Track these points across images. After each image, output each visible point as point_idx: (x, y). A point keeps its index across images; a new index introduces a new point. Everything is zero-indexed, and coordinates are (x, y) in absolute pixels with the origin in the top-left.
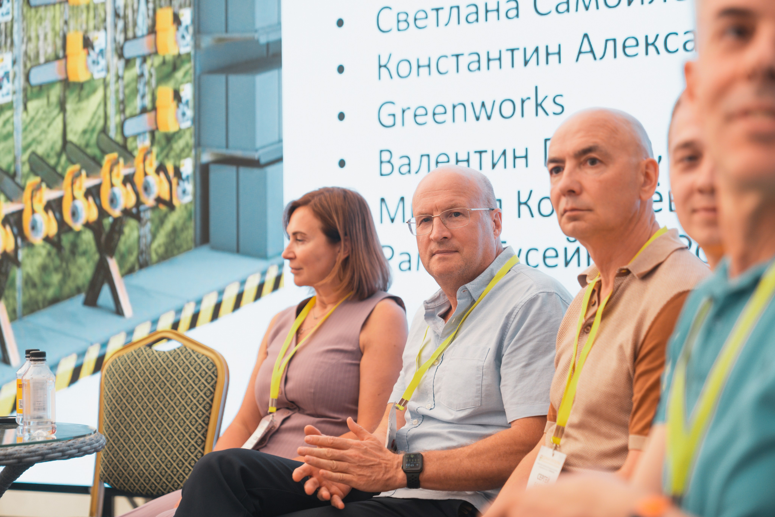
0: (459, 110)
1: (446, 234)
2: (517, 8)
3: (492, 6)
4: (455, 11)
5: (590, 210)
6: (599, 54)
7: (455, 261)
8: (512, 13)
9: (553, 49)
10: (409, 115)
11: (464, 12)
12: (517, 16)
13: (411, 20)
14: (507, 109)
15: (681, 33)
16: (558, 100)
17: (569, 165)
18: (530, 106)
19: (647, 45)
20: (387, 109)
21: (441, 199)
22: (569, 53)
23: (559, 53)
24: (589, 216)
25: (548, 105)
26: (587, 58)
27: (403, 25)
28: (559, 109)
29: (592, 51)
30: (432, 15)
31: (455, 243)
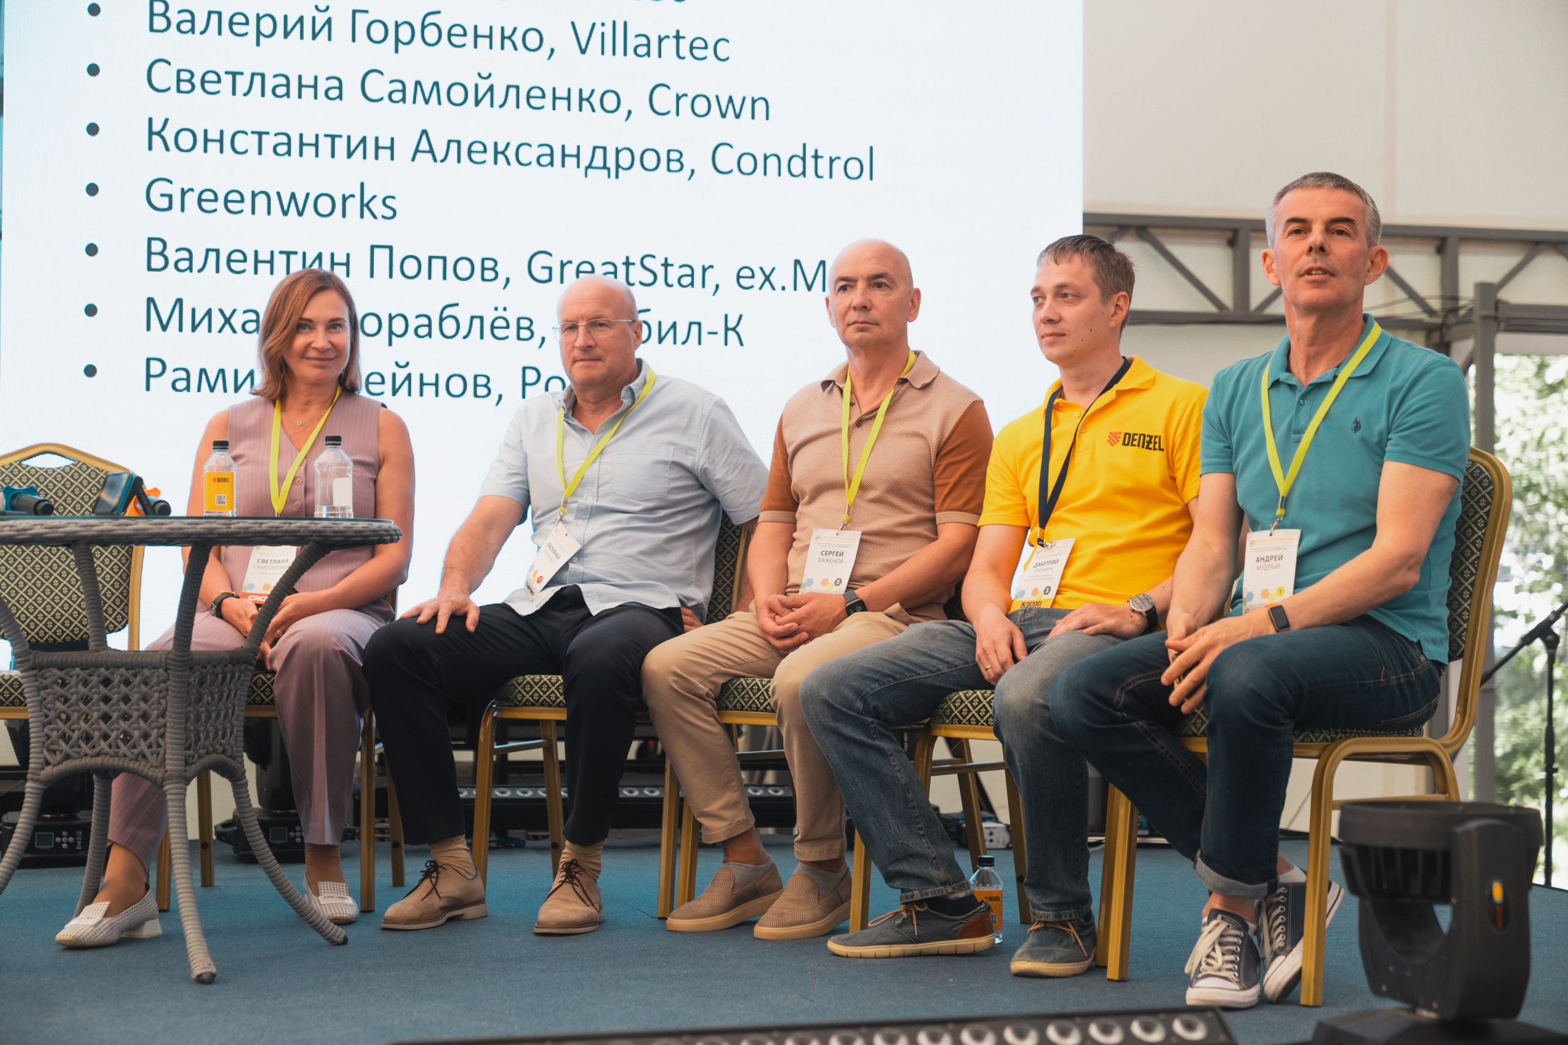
0: (261, 200)
1: (591, 343)
2: (340, 88)
3: (308, 80)
4: (258, 80)
5: (877, 324)
6: (440, 155)
7: (599, 370)
8: (334, 93)
9: (385, 142)
10: (191, 199)
11: (270, 83)
12: (340, 97)
13: (197, 81)
14: (325, 205)
15: (535, 145)
16: (389, 202)
17: (861, 285)
18: (353, 205)
19: (496, 153)
20: (158, 189)
21: (588, 309)
22: (404, 149)
23: (392, 148)
24: (876, 329)
25: (376, 205)
26: (424, 158)
27: (185, 86)
28: (390, 213)
29: (431, 151)
30: (227, 80)
31: (598, 352)
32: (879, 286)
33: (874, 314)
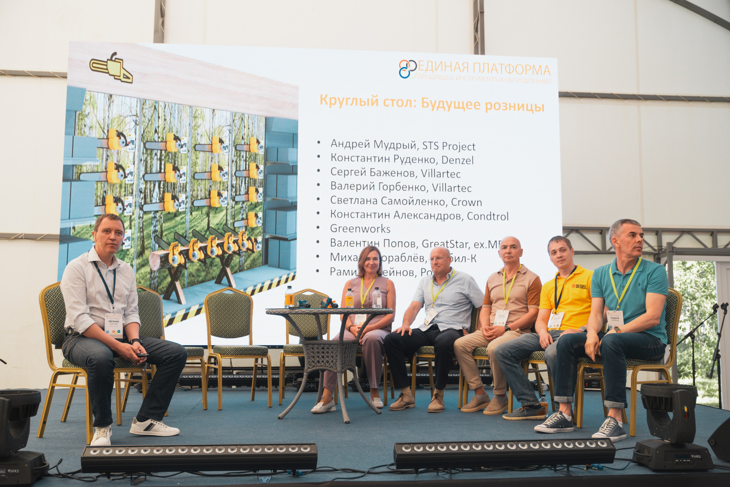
0: (358, 229)
1: (437, 263)
2: (376, 201)
3: (369, 200)
4: (357, 200)
5: (512, 257)
6: (401, 217)
7: (440, 269)
8: (375, 203)
9: (387, 214)
10: (341, 229)
11: (360, 201)
12: (376, 203)
13: (342, 201)
14: (373, 230)
15: (424, 214)
16: (388, 229)
17: (508, 248)
18: (380, 229)
19: (414, 216)
20: (333, 227)
21: (436, 255)
22: (392, 215)
23: (389, 215)
24: (512, 259)
25: (385, 230)
26: (397, 218)
27: (340, 202)
28: (389, 231)
29: (399, 216)
30: (350, 200)
31: (439, 265)
32: (514, 248)
33: (512, 255)
